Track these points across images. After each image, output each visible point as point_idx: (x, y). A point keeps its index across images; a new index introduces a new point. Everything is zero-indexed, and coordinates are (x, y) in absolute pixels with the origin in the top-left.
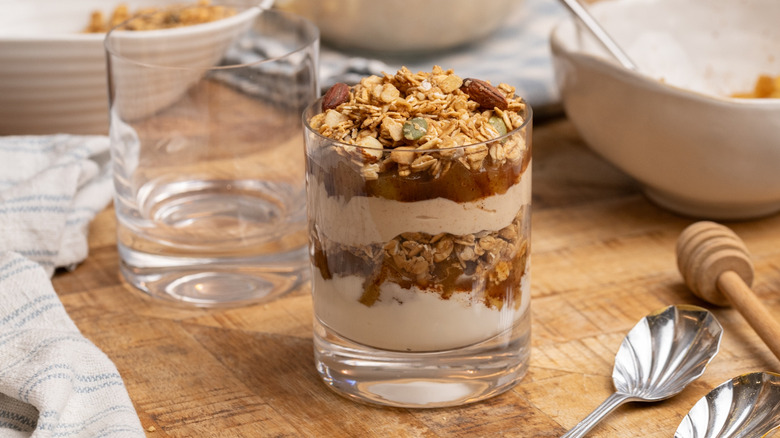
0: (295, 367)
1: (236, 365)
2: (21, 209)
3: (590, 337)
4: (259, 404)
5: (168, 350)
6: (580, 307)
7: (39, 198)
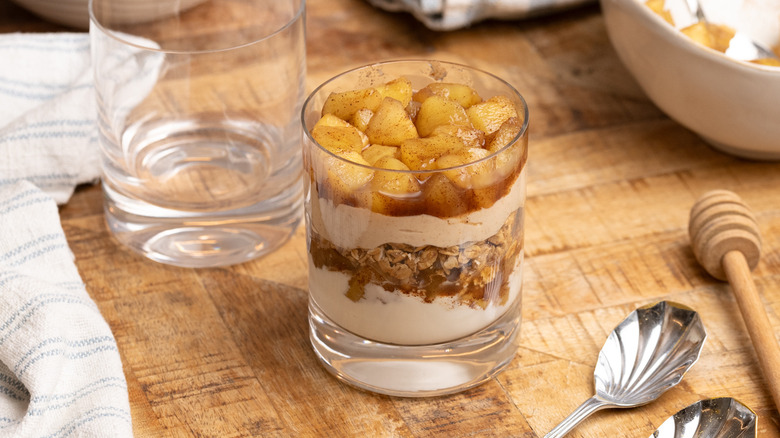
0: (293, 330)
1: (236, 323)
2: (42, 135)
3: (588, 311)
4: (248, 377)
5: (173, 299)
6: (586, 269)
7: (62, 123)
